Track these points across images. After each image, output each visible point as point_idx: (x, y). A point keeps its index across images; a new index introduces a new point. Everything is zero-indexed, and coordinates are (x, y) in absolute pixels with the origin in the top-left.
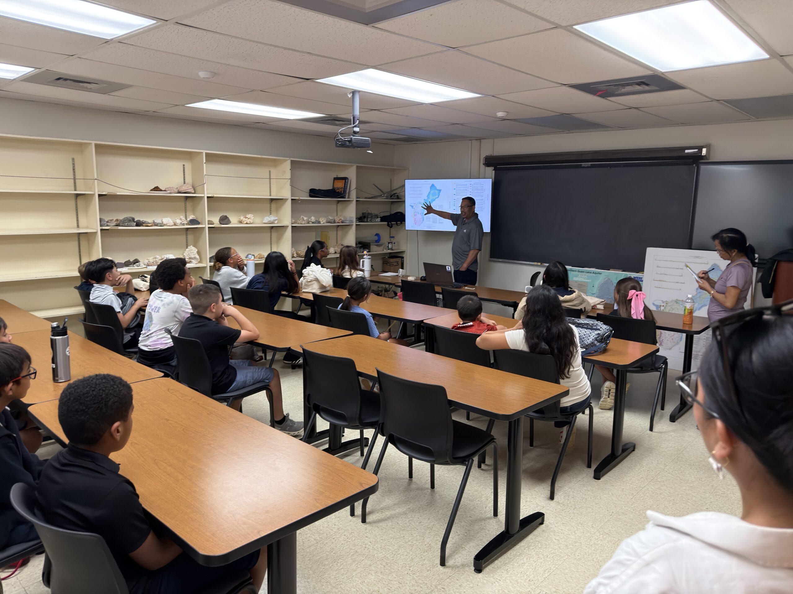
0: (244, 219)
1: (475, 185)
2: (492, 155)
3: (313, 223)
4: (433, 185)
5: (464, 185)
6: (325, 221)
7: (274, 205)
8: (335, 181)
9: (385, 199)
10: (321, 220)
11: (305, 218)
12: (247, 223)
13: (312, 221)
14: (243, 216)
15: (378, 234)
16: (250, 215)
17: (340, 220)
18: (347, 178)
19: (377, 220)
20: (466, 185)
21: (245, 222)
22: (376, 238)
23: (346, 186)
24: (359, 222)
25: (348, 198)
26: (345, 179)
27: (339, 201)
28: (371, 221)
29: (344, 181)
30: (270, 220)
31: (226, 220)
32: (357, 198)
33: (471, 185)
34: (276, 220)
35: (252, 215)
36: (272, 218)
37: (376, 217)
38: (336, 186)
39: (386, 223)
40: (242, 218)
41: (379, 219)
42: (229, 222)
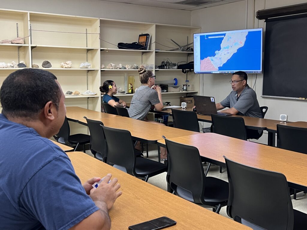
0: (64, 64)
2: (264, 9)
3: (120, 69)
6: (129, 67)
7: (89, 55)
8: (140, 37)
9: (181, 51)
10: (126, 66)
11: (113, 65)
12: (66, 68)
13: (119, 67)
14: (63, 62)
15: (176, 79)
16: (69, 61)
18: (149, 34)
19: (174, 68)
21: (65, 67)
22: (175, 82)
23: (147, 40)
24: (159, 69)
25: (149, 50)
26: (147, 35)
27: (143, 53)
28: (169, 68)
29: (146, 36)
30: (84, 65)
31: (48, 65)
32: (156, 50)
34: (89, 65)
35: (71, 62)
36: (86, 64)
37: (174, 65)
38: (140, 41)
39: (181, 70)
40: (62, 64)
41: (176, 67)
42: (50, 66)
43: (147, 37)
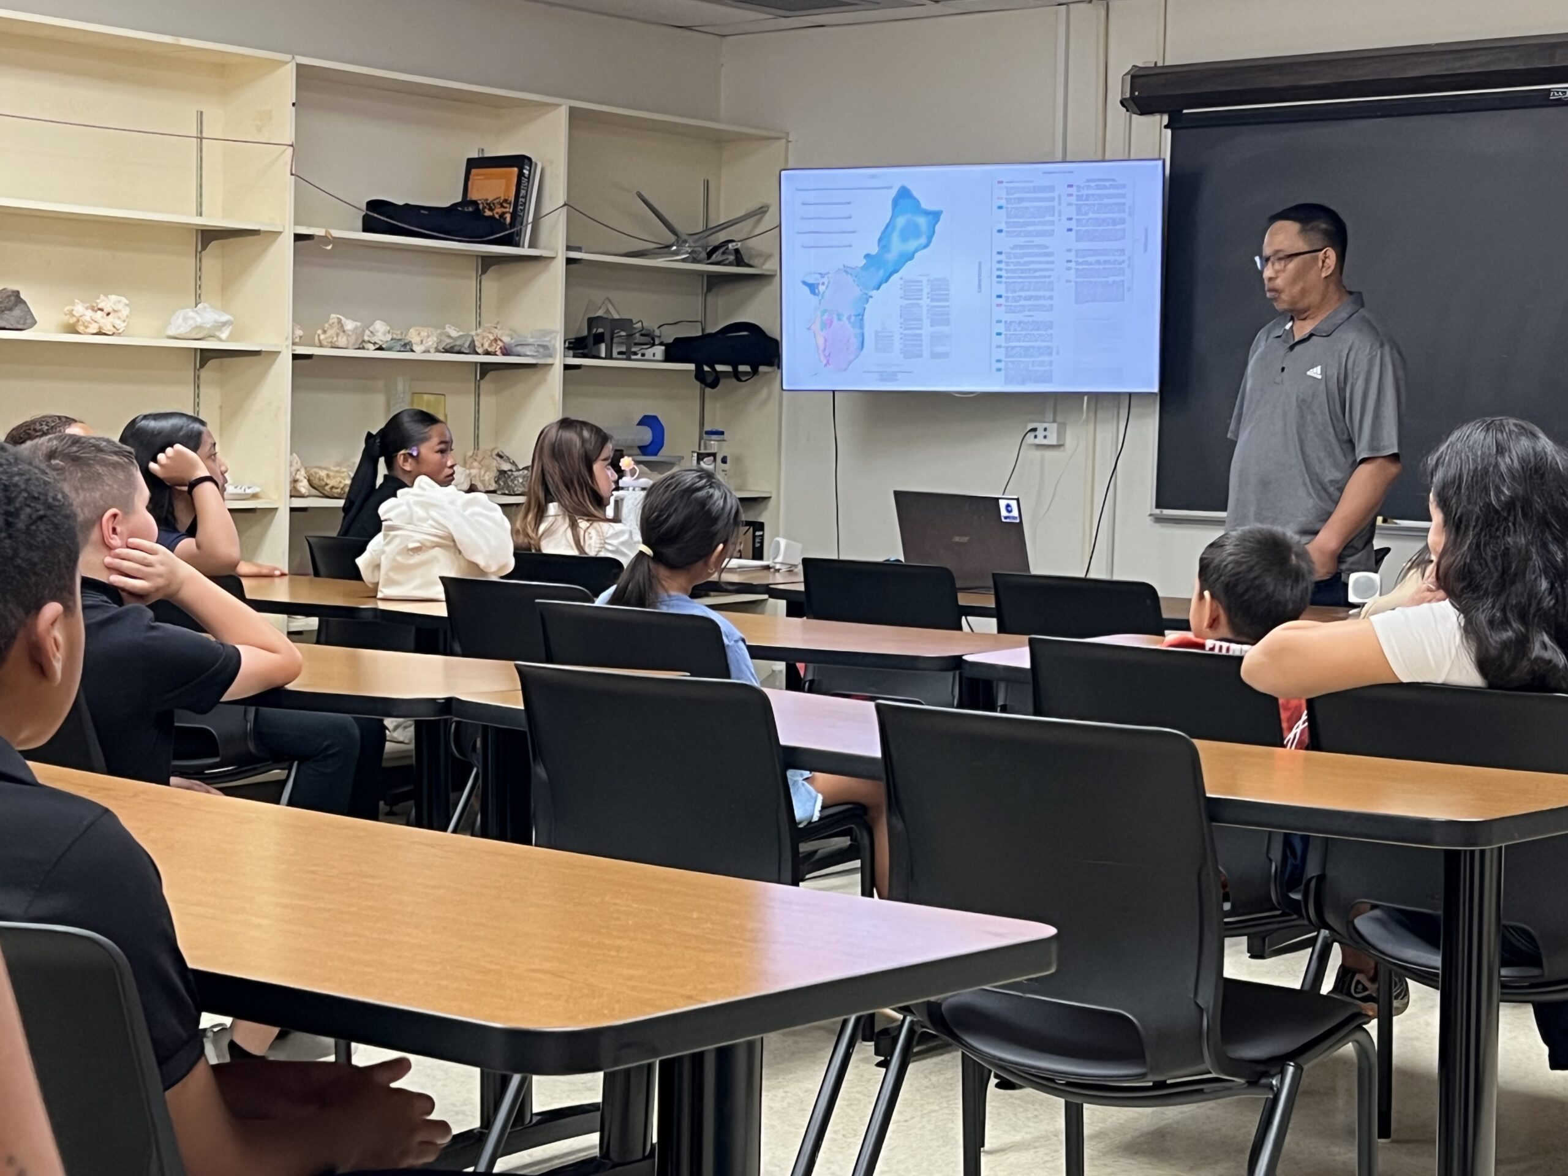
0: (89, 313)
1: (1089, 187)
2: (1160, 64)
3: (380, 349)
4: (904, 194)
5: (1044, 189)
6: (431, 342)
7: (212, 259)
8: (474, 171)
9: (683, 260)
10: (413, 336)
11: (349, 325)
12: (99, 333)
13: (373, 340)
14: (83, 301)
15: (655, 418)
16: (113, 298)
17: (496, 340)
18: (530, 159)
19: (649, 353)
20: (1052, 189)
21: (94, 328)
22: (646, 435)
23: (523, 192)
24: (575, 356)
25: (530, 246)
26: (520, 162)
27: (487, 263)
28: (627, 355)
29: (516, 170)
30: (199, 320)
31: (17, 312)
32: (569, 248)
33: (1073, 190)
34: (224, 324)
35: (125, 301)
36: (207, 315)
37: (648, 339)
38: (473, 195)
39: (691, 367)
40: (79, 309)
41: (659, 351)
42: (28, 321)
43: (521, 175)
